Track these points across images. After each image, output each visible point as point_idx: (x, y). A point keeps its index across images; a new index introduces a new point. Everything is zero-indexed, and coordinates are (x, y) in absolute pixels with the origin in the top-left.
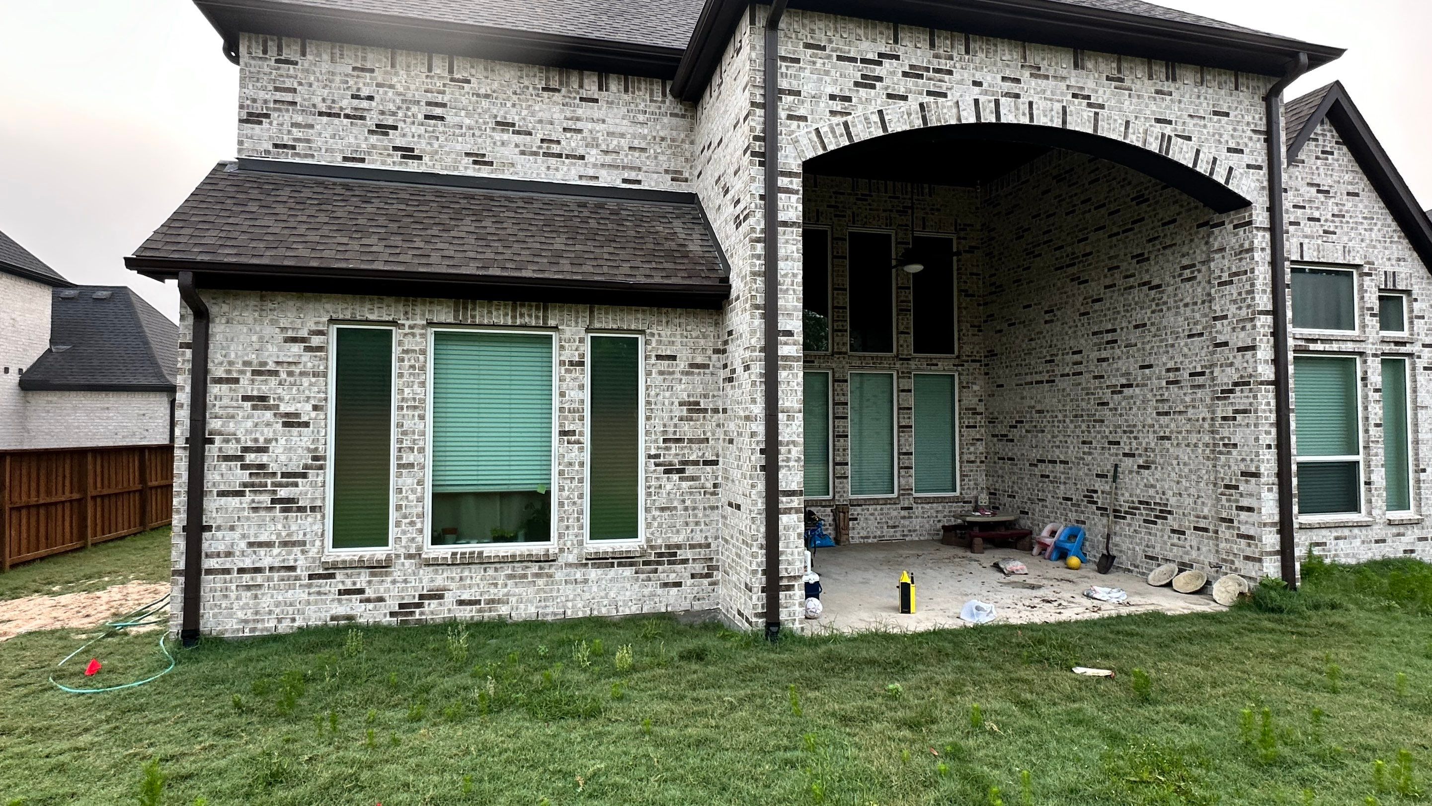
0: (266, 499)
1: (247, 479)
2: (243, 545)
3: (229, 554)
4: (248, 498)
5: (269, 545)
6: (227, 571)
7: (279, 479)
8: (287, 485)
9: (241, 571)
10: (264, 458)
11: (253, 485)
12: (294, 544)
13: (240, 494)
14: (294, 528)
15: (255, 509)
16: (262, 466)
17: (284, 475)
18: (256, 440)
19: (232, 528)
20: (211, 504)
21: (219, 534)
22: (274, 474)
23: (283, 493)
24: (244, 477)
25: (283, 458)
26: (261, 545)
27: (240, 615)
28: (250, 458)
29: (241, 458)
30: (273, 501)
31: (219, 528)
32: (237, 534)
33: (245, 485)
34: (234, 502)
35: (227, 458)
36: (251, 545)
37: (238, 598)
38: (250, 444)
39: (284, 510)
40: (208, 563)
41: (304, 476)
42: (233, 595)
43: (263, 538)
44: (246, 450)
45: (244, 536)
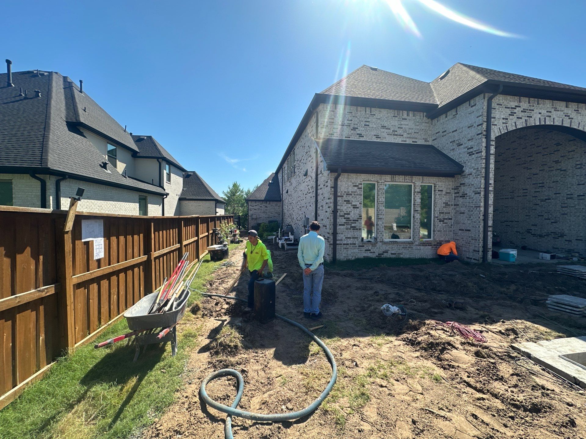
0: (349, 226)
1: (345, 221)
2: (344, 238)
3: (341, 240)
4: (345, 226)
5: (350, 238)
6: (341, 244)
7: (352, 221)
8: (354, 223)
9: (344, 244)
10: (349, 216)
11: (346, 223)
12: (356, 238)
13: (344, 225)
14: (355, 234)
15: (347, 229)
16: (348, 218)
17: (353, 220)
18: (347, 212)
19: (342, 234)
20: (338, 227)
21: (339, 235)
22: (351, 220)
23: (353, 225)
24: (344, 221)
25: (353, 216)
26: (348, 238)
27: (344, 255)
28: (346, 216)
29: (344, 216)
30: (351, 227)
31: (339, 233)
32: (343, 235)
33: (345, 223)
34: (342, 227)
35: (341, 216)
36: (346, 238)
37: (343, 251)
38: (346, 213)
39: (353, 229)
40: (338, 242)
41: (357, 221)
42: (342, 250)
43: (349, 236)
44: (345, 214)
45: (345, 236)
